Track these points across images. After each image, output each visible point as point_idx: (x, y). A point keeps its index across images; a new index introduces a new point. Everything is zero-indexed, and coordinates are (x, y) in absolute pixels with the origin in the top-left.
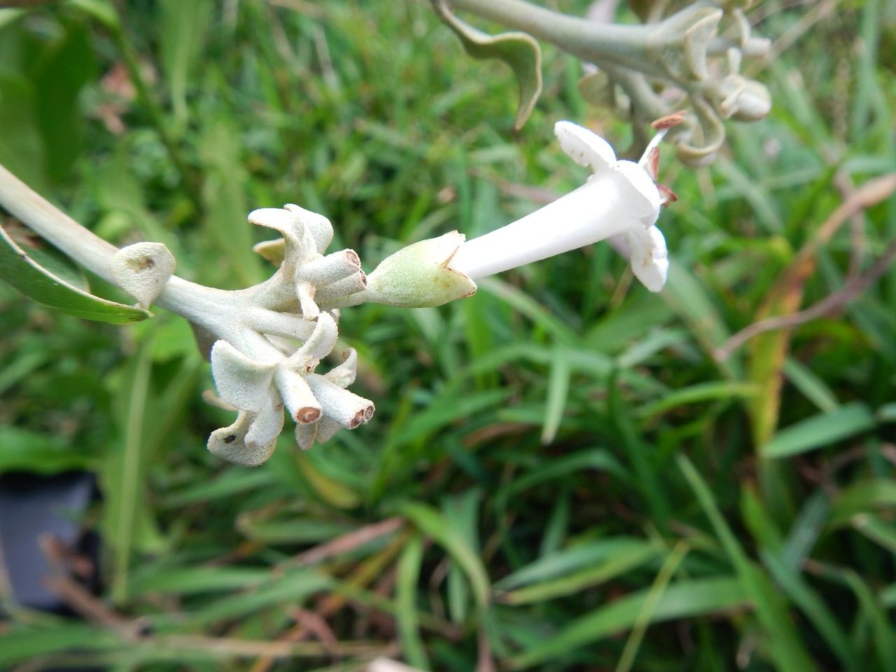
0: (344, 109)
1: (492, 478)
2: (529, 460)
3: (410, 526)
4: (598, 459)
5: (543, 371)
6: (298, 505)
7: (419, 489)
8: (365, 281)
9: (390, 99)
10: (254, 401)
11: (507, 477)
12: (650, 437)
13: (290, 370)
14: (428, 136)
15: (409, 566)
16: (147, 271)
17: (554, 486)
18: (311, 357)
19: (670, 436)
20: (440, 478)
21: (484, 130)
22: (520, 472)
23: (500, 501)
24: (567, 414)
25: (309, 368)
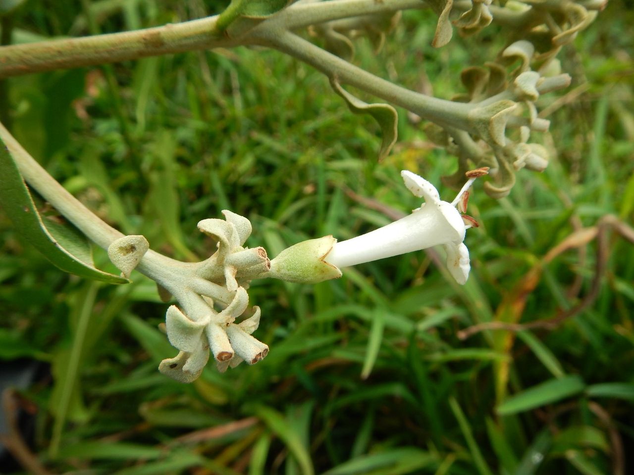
0: (244, 122)
1: (322, 395)
2: (350, 384)
3: (262, 424)
4: (398, 390)
5: (366, 325)
6: (184, 400)
7: (270, 397)
8: (269, 266)
9: (276, 118)
10: (191, 346)
11: (333, 395)
12: (434, 376)
13: (216, 324)
14: (300, 146)
15: (260, 453)
16: (131, 254)
17: (366, 404)
18: (229, 317)
19: (448, 377)
20: (286, 390)
21: (338, 147)
22: (343, 392)
23: (327, 411)
24: (380, 357)
25: (228, 324)
